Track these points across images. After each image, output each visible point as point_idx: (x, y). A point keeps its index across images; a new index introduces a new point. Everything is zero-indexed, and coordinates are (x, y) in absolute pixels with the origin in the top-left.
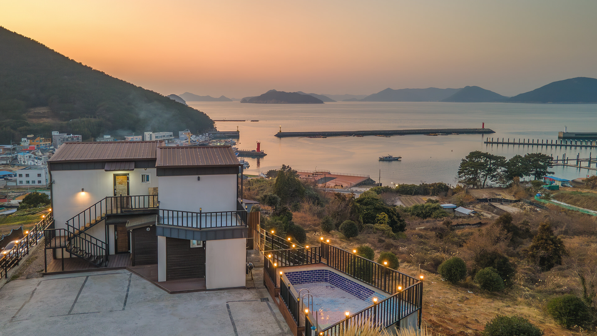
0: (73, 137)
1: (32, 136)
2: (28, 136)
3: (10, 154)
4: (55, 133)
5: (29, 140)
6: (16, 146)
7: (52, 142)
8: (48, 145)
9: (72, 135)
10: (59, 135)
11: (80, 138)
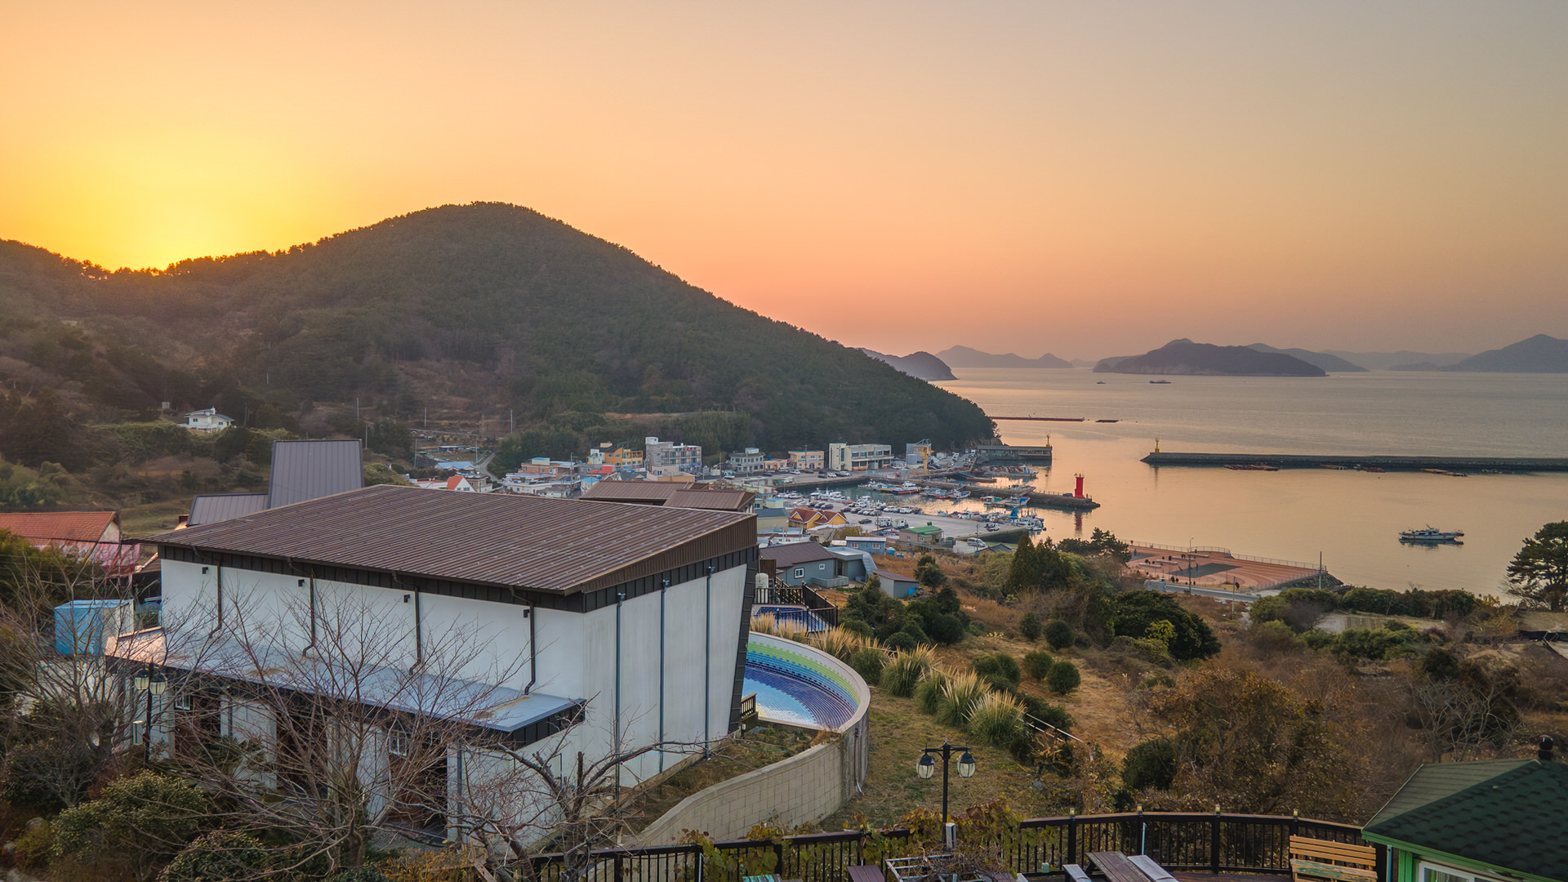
0: (684, 449)
1: (609, 445)
2: (603, 445)
3: (568, 479)
4: (651, 441)
5: (603, 454)
6: (580, 465)
7: (644, 458)
8: (637, 464)
9: (682, 446)
10: (658, 446)
11: (698, 452)
